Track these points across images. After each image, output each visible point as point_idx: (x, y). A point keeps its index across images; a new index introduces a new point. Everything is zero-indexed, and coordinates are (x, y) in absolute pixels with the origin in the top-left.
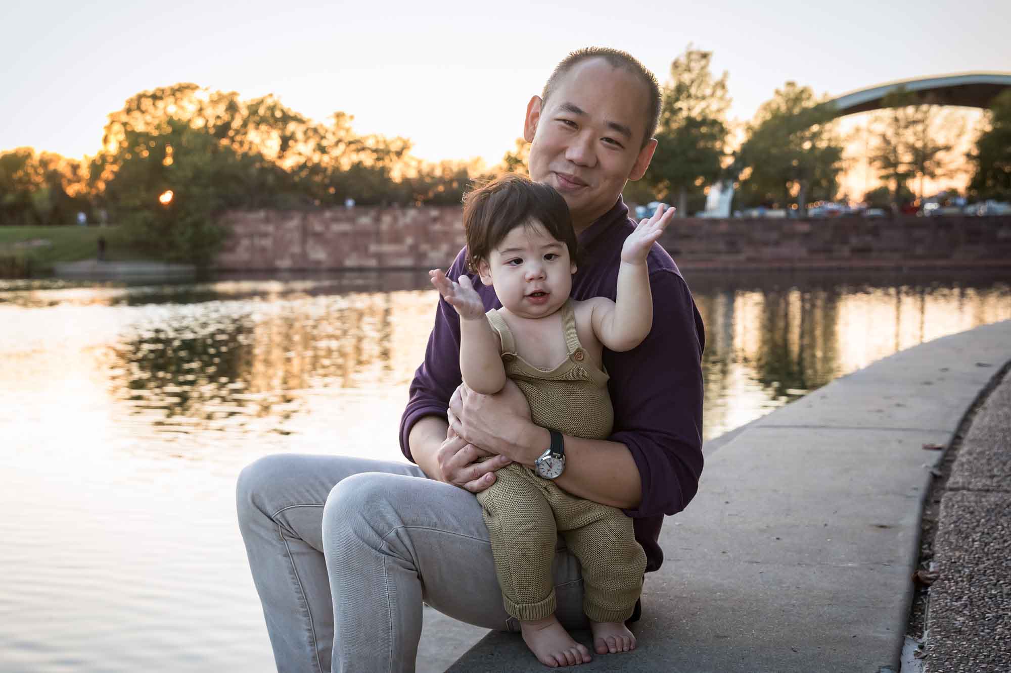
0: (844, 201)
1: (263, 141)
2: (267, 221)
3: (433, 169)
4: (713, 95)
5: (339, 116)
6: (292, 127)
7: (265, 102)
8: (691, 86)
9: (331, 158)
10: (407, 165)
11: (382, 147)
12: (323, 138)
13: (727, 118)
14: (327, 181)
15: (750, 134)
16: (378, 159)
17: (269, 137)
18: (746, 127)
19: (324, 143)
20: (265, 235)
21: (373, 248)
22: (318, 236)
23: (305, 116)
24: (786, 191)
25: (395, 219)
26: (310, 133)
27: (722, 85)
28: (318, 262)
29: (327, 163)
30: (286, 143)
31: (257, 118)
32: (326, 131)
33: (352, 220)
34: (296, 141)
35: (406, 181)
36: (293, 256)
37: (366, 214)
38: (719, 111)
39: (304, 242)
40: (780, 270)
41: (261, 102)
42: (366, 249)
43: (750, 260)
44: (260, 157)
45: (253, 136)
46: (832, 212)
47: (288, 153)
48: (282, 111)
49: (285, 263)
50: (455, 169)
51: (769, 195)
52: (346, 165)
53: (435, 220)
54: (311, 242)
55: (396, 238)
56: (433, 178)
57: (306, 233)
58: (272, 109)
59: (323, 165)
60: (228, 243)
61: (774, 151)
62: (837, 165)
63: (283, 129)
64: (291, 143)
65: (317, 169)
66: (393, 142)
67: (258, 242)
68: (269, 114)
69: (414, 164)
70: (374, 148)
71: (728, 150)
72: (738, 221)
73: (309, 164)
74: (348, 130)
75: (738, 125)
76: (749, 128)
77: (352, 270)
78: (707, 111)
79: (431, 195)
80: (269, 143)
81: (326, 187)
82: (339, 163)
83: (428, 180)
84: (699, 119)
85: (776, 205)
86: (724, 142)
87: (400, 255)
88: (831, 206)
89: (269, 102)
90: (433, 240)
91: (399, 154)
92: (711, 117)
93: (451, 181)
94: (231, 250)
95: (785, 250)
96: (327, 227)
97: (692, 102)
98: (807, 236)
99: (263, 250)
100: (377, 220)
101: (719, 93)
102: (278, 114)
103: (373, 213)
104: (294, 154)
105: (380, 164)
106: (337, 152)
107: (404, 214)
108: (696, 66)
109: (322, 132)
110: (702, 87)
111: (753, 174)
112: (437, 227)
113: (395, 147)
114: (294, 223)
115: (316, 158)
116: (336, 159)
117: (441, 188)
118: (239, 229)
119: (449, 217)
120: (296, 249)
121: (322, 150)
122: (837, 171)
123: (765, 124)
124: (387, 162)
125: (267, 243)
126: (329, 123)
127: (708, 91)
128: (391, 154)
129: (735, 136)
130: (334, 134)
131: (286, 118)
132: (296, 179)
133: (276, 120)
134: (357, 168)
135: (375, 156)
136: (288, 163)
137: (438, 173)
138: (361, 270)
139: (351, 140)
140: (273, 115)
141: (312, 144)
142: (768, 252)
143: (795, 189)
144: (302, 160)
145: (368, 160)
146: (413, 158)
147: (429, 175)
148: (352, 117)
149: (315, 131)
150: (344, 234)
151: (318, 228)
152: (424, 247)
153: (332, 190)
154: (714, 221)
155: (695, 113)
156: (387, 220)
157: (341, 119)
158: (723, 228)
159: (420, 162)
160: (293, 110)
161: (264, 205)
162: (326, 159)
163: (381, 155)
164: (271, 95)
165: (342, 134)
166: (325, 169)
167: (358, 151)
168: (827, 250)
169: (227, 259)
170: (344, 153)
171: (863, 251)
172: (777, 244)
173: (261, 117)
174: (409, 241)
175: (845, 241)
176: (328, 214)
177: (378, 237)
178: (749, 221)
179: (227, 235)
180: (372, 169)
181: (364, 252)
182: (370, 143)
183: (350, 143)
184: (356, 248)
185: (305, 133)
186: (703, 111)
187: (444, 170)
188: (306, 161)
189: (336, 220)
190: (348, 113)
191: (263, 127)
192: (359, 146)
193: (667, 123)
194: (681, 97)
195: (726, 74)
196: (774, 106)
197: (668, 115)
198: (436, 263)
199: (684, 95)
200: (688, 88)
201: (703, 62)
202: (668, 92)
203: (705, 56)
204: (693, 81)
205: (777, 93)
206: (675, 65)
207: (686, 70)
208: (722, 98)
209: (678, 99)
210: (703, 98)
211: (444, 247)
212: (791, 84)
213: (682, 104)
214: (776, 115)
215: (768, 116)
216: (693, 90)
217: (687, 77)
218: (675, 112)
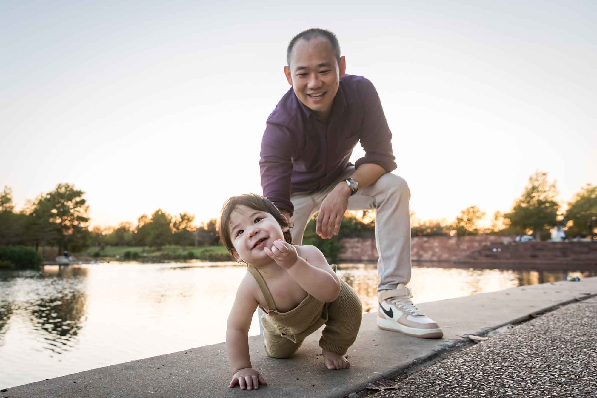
2: (358, 242)
3: (425, 223)
4: (550, 190)
10: (414, 221)
13: (557, 199)
15: (570, 206)
20: (357, 247)
24: (592, 231)
27: (554, 186)
36: (368, 256)
38: (553, 197)
43: (574, 260)
44: (356, 219)
47: (366, 217)
49: (365, 258)
50: (435, 223)
51: (584, 233)
53: (426, 242)
56: (426, 226)
60: (343, 250)
61: (583, 213)
64: (366, 213)
67: (355, 250)
71: (560, 213)
72: (566, 243)
75: (564, 202)
76: (570, 204)
78: (547, 197)
83: (424, 227)
84: (544, 200)
85: (586, 236)
86: (557, 209)
90: (425, 250)
92: (550, 199)
93: (433, 228)
94: (345, 253)
97: (540, 193)
99: (357, 253)
101: (553, 189)
104: (368, 217)
108: (541, 179)
110: (544, 187)
111: (574, 224)
112: (427, 245)
117: (429, 230)
118: (347, 245)
119: (432, 241)
120: (370, 253)
123: (578, 202)
125: (358, 250)
127: (547, 189)
129: (562, 207)
136: (366, 221)
137: (428, 224)
142: (583, 256)
144: (371, 220)
152: (421, 253)
154: (555, 243)
155: (542, 198)
158: (559, 246)
161: (358, 236)
169: (343, 256)
172: (587, 253)
178: (573, 243)
179: (343, 247)
186: (545, 198)
187: (430, 223)
193: (528, 202)
194: (534, 192)
195: (555, 182)
196: (582, 194)
197: (528, 199)
198: (427, 259)
199: (535, 191)
200: (537, 188)
201: (544, 177)
202: (528, 190)
203: (544, 174)
204: (539, 185)
205: (582, 188)
206: (531, 179)
207: (536, 181)
208: (554, 191)
209: (532, 193)
210: (545, 192)
211: (430, 253)
212: (589, 185)
213: (534, 194)
214: (583, 198)
215: (579, 199)
216: (540, 189)
217: (536, 184)
218: (532, 198)
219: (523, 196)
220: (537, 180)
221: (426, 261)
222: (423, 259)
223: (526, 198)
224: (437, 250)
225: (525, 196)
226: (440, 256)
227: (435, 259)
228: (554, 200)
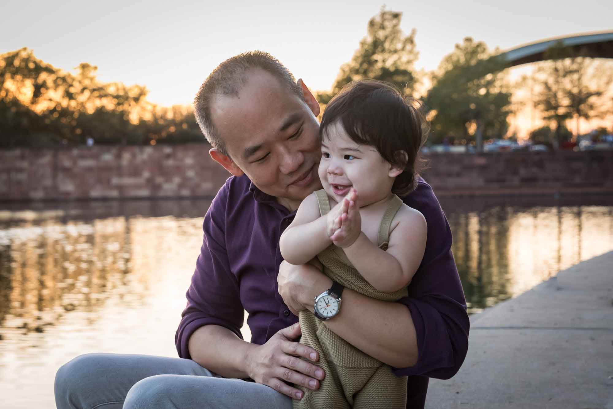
0: (514, 139)
1: (18, 89)
2: (22, 157)
3: (165, 112)
4: (403, 49)
5: (84, 67)
6: (43, 76)
7: (19, 55)
8: (385, 41)
9: (78, 104)
10: (143, 109)
11: (121, 93)
12: (71, 85)
13: (416, 68)
14: (74, 123)
15: (435, 82)
16: (119, 104)
17: (24, 85)
18: (432, 76)
19: (72, 90)
20: (20, 170)
21: (115, 181)
22: (67, 171)
23: (55, 67)
24: (466, 130)
25: (134, 156)
26: (60, 82)
27: (410, 40)
28: (67, 194)
29: (75, 108)
30: (38, 90)
31: (12, 69)
32: (73, 80)
33: (96, 157)
34: (47, 88)
35: (142, 123)
36: (45, 188)
37: (108, 151)
38: (409, 62)
39: (55, 177)
40: (461, 197)
41: (16, 55)
42: (108, 182)
44: (16, 102)
45: (9, 84)
46: (504, 148)
47: (40, 99)
48: (35, 62)
49: (39, 194)
50: (185, 113)
51: (451, 134)
52: (90, 109)
53: (168, 156)
54: (60, 176)
55: (135, 172)
56: (166, 120)
57: (56, 168)
58: (26, 60)
59: (71, 109)
61: (455, 96)
62: (506, 109)
63: (36, 78)
64: (43, 90)
65: (65, 112)
66: (131, 89)
68: (23, 64)
69: (149, 108)
70: (115, 94)
71: (417, 95)
73: (59, 109)
74: (92, 79)
75: (425, 74)
76: (434, 77)
77: (96, 200)
78: (399, 63)
79: (164, 134)
80: (24, 90)
81: (73, 129)
82: (85, 107)
83: (161, 122)
84: (392, 69)
85: (456, 141)
86: (413, 89)
87: (138, 187)
88: (501, 143)
89: (24, 55)
90: (167, 174)
91: (136, 100)
92: (402, 67)
93: (181, 123)
95: (465, 181)
96: (75, 163)
97: (386, 55)
98: (483, 168)
99: (19, 183)
100: (119, 156)
101: (409, 47)
102: (31, 66)
103: (114, 151)
104: (45, 99)
105: (120, 109)
106: (82, 98)
107: (142, 152)
108: (389, 24)
109: (69, 81)
110: (395, 42)
111: (437, 117)
112: (170, 163)
113: (133, 94)
114: (46, 159)
115: (65, 103)
116: (82, 104)
117: (172, 129)
119: (180, 154)
120: (48, 182)
121: (70, 96)
122: (507, 113)
123: (448, 73)
124: (126, 107)
125: (22, 177)
126: (76, 73)
127: (399, 46)
128: (129, 100)
129: (422, 84)
130: (80, 82)
131: (39, 69)
132: (47, 121)
133: (30, 70)
134: (100, 111)
135: (115, 101)
136: (41, 107)
137: (170, 116)
138: (105, 199)
139: (95, 87)
140: (27, 66)
141: (61, 90)
142: (451, 182)
143: (472, 128)
144: (52, 105)
145: (109, 104)
146: (148, 103)
147: (163, 117)
148: (96, 68)
149: (64, 79)
150: (90, 169)
151: (67, 163)
152: (159, 180)
153: (78, 131)
155: (389, 64)
156: (126, 157)
157: (86, 69)
159: (155, 107)
160: (45, 62)
161: (20, 144)
162: (73, 103)
163: (121, 100)
164: (25, 49)
165: (87, 82)
166: (73, 113)
167: (101, 97)
168: (500, 180)
170: (89, 99)
171: (530, 180)
172: (458, 175)
173: (16, 68)
174: (146, 174)
175: (515, 173)
176: (75, 152)
177: (119, 171)
180: (113, 113)
181: (107, 184)
182: (112, 90)
183: (94, 90)
184: (100, 181)
185: (55, 82)
186: (395, 63)
187: (175, 113)
188: (56, 105)
189: (83, 157)
190: (92, 64)
191: (19, 77)
192: (102, 92)
193: (365, 73)
194: (377, 51)
195: (414, 32)
196: (455, 58)
197: (365, 66)
198: (170, 194)
199: (379, 49)
200: (382, 43)
201: (395, 21)
202: (366, 47)
203: (396, 16)
204: (386, 37)
205: (457, 47)
206: (372, 24)
207: (380, 28)
208: (411, 52)
209: (374, 53)
210: (396, 51)
211: (177, 180)
212: (468, 40)
213: (378, 57)
214: (457, 66)
215: (450, 67)
216: (387, 45)
217: (381, 34)
218: (372, 63)
219: (355, 59)
220: (383, 27)
221: (167, 199)
222: (161, 194)
223: (361, 64)
224: (191, 174)
225: (360, 60)
226: (198, 186)
227: (185, 192)
228: (410, 68)
